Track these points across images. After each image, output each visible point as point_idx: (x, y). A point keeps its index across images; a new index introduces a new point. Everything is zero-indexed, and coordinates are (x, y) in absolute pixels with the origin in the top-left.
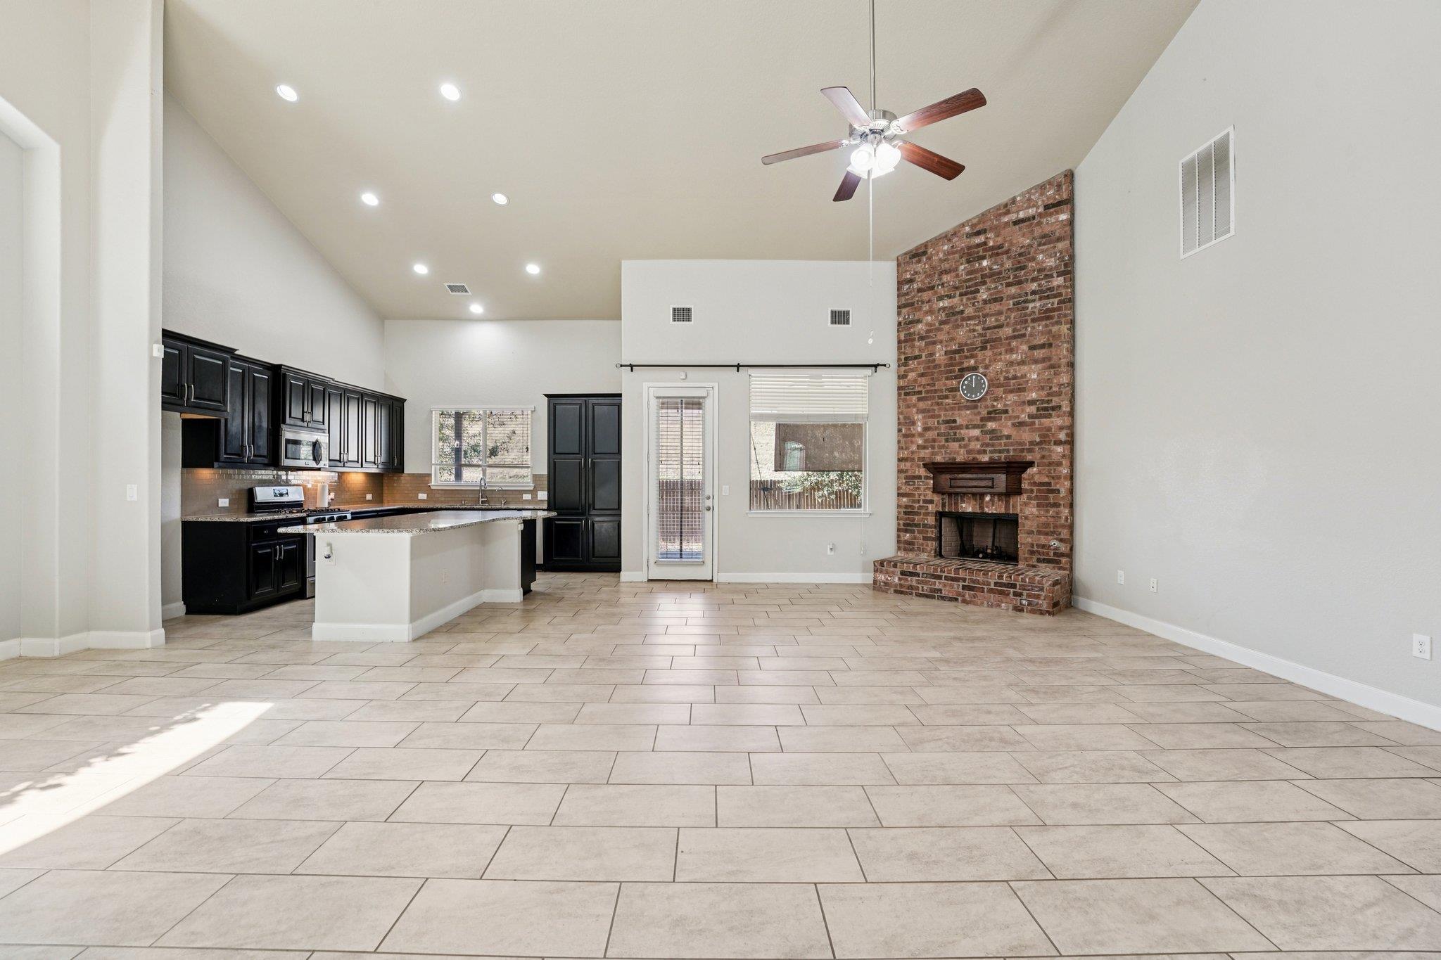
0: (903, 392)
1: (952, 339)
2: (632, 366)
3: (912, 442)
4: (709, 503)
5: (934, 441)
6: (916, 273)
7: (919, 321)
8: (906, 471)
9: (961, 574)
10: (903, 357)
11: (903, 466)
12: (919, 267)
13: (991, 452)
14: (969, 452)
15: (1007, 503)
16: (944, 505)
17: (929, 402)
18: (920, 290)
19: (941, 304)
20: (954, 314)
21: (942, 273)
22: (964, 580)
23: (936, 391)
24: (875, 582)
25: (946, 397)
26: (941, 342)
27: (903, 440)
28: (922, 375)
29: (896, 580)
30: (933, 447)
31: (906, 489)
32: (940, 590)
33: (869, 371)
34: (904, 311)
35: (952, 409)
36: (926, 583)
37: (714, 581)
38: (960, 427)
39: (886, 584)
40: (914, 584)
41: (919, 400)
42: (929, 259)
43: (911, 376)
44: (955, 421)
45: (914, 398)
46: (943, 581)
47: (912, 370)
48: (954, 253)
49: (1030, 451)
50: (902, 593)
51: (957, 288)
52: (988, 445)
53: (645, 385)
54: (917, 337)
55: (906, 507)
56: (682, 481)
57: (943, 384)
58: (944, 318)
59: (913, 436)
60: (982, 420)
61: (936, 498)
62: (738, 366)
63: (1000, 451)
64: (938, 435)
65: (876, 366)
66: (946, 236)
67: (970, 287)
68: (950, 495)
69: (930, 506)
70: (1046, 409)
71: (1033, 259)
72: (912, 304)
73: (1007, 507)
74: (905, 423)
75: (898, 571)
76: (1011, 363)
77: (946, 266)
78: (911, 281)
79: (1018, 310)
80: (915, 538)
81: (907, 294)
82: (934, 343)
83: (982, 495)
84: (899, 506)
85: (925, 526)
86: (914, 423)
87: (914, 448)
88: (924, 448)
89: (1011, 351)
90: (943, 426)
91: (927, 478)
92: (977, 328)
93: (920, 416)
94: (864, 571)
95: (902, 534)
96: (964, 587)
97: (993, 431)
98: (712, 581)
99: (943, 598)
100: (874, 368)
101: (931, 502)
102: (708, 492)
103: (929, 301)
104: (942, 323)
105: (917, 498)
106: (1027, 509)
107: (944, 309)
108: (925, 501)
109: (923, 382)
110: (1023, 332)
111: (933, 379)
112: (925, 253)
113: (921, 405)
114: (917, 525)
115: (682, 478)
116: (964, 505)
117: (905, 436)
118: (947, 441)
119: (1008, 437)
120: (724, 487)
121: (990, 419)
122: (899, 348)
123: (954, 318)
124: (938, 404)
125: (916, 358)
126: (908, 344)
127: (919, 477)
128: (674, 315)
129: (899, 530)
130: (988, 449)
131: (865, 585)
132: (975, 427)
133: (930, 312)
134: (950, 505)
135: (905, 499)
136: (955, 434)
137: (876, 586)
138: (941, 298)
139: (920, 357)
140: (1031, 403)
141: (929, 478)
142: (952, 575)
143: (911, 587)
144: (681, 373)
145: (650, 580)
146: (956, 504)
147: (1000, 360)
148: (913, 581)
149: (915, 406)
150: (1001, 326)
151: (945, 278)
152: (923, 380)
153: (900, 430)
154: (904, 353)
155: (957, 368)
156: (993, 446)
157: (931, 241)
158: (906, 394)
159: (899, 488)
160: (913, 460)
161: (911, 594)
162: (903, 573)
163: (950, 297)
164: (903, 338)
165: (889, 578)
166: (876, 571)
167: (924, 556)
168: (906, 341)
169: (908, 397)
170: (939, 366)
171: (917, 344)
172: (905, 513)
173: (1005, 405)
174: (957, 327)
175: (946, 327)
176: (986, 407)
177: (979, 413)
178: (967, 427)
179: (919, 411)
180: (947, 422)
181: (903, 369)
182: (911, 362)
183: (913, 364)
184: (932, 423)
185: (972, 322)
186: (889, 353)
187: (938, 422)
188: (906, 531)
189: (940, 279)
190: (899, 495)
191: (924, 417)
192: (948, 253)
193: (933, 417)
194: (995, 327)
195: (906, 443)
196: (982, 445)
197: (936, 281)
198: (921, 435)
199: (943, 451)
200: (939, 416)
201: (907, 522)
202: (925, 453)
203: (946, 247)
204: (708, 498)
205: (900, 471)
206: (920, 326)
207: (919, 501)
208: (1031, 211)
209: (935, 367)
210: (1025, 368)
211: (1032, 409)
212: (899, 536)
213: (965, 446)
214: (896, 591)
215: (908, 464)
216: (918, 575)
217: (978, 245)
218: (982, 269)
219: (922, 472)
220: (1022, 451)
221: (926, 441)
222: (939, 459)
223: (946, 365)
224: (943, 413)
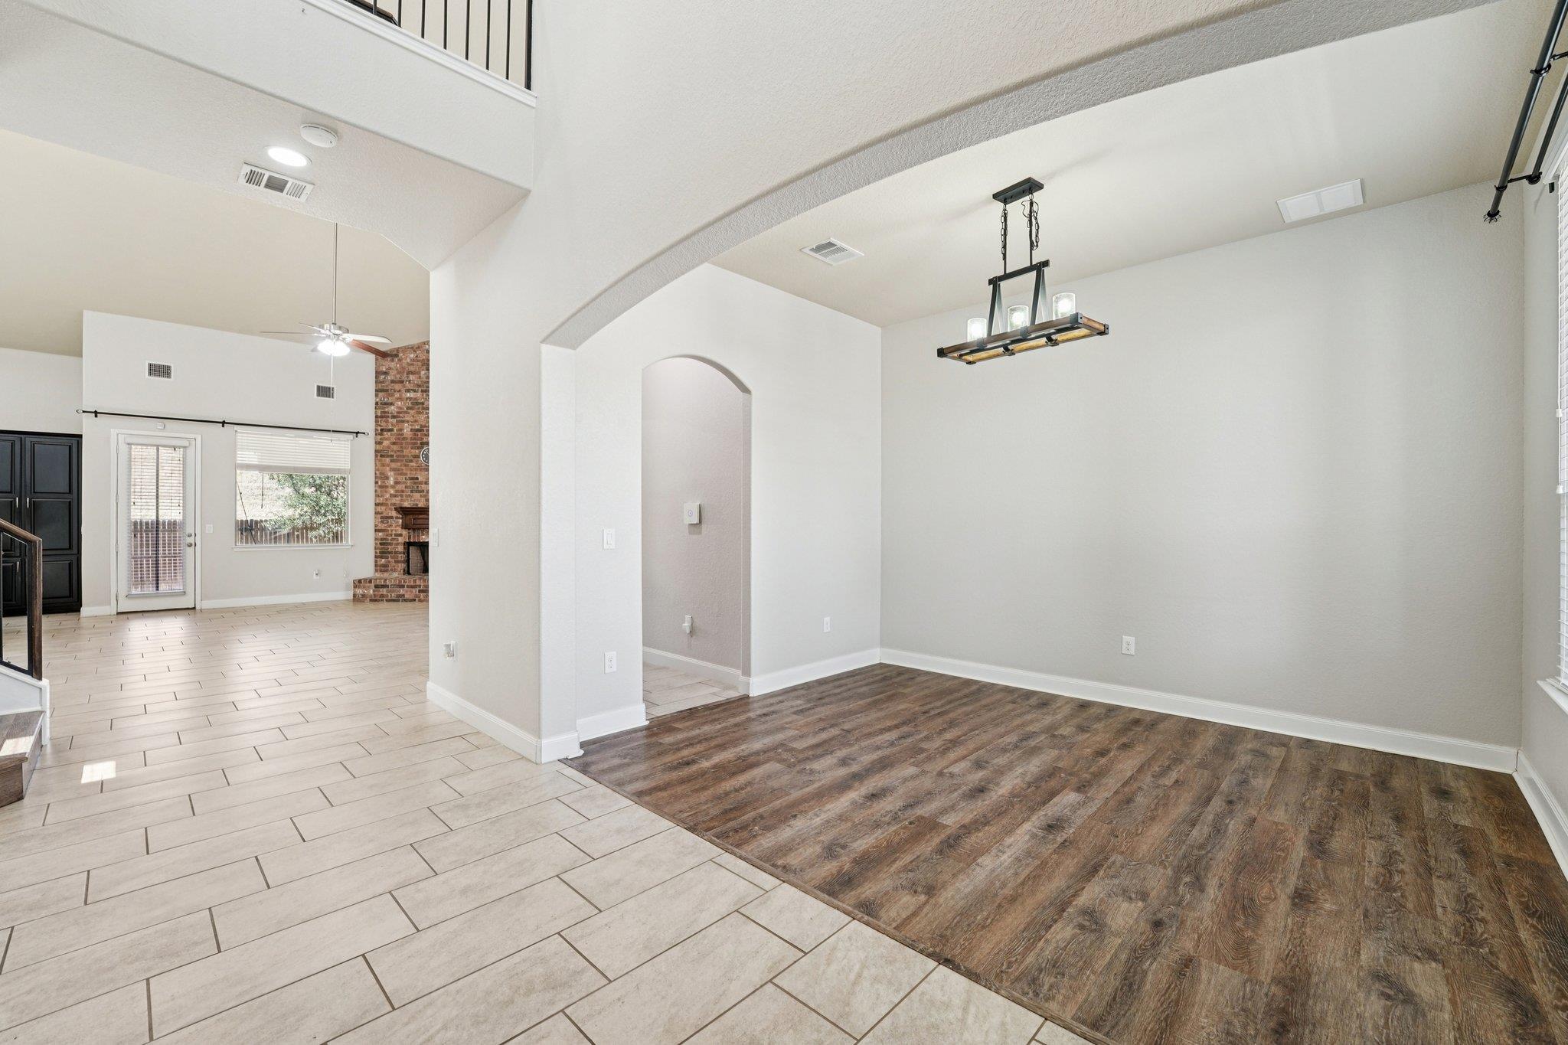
0: (379, 454)
1: (416, 421)
2: (96, 413)
3: (386, 492)
4: (191, 540)
5: (403, 491)
6: (390, 368)
7: (392, 404)
8: (382, 513)
9: (418, 583)
10: (379, 428)
11: (379, 509)
12: (392, 365)
16: (410, 537)
17: (399, 464)
18: (393, 382)
19: (408, 395)
20: (417, 404)
21: (409, 373)
22: (420, 586)
23: (404, 456)
24: (354, 596)
25: (411, 461)
26: (408, 422)
27: (379, 490)
28: (394, 443)
29: (371, 592)
30: (402, 496)
31: (381, 526)
32: (404, 595)
33: (351, 437)
34: (381, 394)
35: (416, 470)
36: (393, 591)
37: (197, 608)
38: (421, 483)
39: (363, 596)
40: (385, 593)
41: (391, 461)
42: (400, 360)
43: (386, 443)
44: (417, 479)
45: (388, 460)
46: (406, 588)
47: (387, 439)
48: (418, 361)
50: (376, 600)
51: (419, 386)
53: (113, 432)
54: (390, 415)
55: (382, 539)
56: (158, 521)
57: (409, 452)
58: (410, 405)
59: (387, 487)
61: (405, 532)
62: (224, 423)
64: (406, 487)
65: (357, 433)
66: (412, 348)
68: (414, 530)
69: (400, 538)
72: (387, 391)
74: (380, 478)
75: (373, 585)
77: (411, 368)
78: (386, 373)
80: (389, 562)
81: (383, 382)
82: (403, 422)
84: (376, 539)
85: (396, 553)
86: (387, 478)
87: (388, 496)
88: (395, 496)
90: (409, 481)
91: (397, 518)
93: (392, 473)
94: (347, 589)
95: (378, 560)
96: (420, 592)
98: (194, 608)
99: (406, 600)
100: (355, 434)
101: (401, 535)
102: (190, 530)
103: (399, 391)
104: (408, 408)
105: (390, 532)
107: (410, 399)
108: (396, 535)
109: (395, 449)
111: (402, 447)
112: (396, 356)
113: (393, 465)
114: (390, 553)
115: (157, 517)
116: (424, 537)
117: (380, 487)
118: (412, 492)
120: (208, 526)
122: (376, 421)
123: (417, 407)
124: (405, 466)
125: (389, 430)
126: (384, 419)
127: (392, 517)
128: (150, 370)
129: (376, 557)
131: (348, 600)
133: (400, 399)
134: (414, 537)
135: (380, 534)
136: (418, 487)
137: (356, 599)
138: (408, 391)
139: (392, 430)
141: (399, 518)
142: (412, 584)
143: (382, 596)
144: (159, 423)
145: (118, 613)
146: (418, 536)
148: (384, 591)
149: (388, 465)
151: (412, 377)
152: (395, 447)
153: (376, 483)
154: (380, 425)
155: (419, 442)
157: (401, 348)
158: (381, 456)
159: (376, 526)
160: (386, 505)
161: (382, 600)
162: (376, 586)
163: (414, 391)
164: (379, 414)
165: (366, 592)
166: (355, 587)
167: (395, 575)
168: (381, 417)
169: (383, 459)
170: (407, 439)
171: (390, 420)
172: (381, 544)
174: (420, 413)
175: (412, 412)
179: (392, 469)
180: (412, 479)
181: (379, 437)
182: (385, 433)
183: (387, 435)
184: (401, 478)
186: (368, 424)
187: (406, 478)
188: (382, 557)
189: (408, 377)
190: (376, 531)
191: (395, 474)
192: (413, 360)
193: (401, 474)
195: (381, 491)
197: (404, 378)
198: (393, 487)
199: (409, 499)
200: (406, 474)
201: (383, 550)
202: (397, 501)
203: (412, 356)
204: (190, 536)
205: (377, 513)
206: (392, 407)
207: (391, 535)
209: (404, 439)
212: (376, 561)
213: (425, 496)
214: (371, 600)
215: (383, 508)
216: (387, 586)
219: (394, 514)
221: (397, 491)
222: (406, 504)
223: (411, 439)
224: (409, 472)
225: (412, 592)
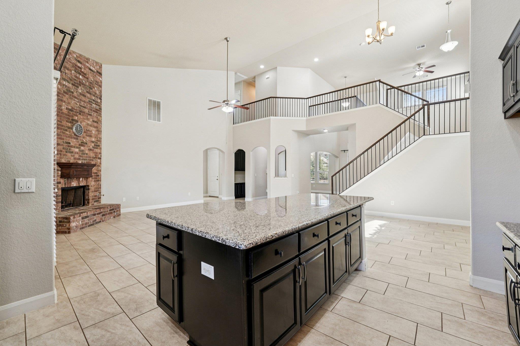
1: (69, 103)
5: (62, 152)
13: (82, 160)
14: (75, 159)
15: (87, 181)
20: (70, 91)
22: (102, 212)
25: (66, 130)
29: (81, 223)
30: (61, 155)
32: (96, 220)
35: (69, 137)
36: (91, 219)
38: (72, 147)
40: (87, 221)
44: (70, 143)
49: (93, 160)
52: (81, 156)
57: (64, 123)
60: (79, 145)
61: (62, 181)
63: (85, 160)
64: (63, 148)
67: (75, 83)
70: (96, 145)
71: (94, 88)
73: (87, 183)
76: (88, 124)
79: (90, 104)
83: (79, 178)
89: (88, 119)
90: (65, 145)
92: (78, 103)
96: (102, 216)
97: (83, 151)
101: (60, 183)
104: (64, 92)
106: (92, 183)
110: (91, 114)
111: (61, 119)
116: (73, 183)
118: (66, 152)
119: (87, 154)
121: (82, 145)
123: (69, 93)
124: (63, 133)
130: (81, 158)
132: (77, 148)
134: (68, 184)
136: (70, 149)
140: (93, 142)
141: (59, 170)
142: (99, 212)
143: (86, 223)
146: (70, 183)
147: (85, 122)
150: (85, 107)
155: (71, 118)
156: (82, 157)
161: (86, 227)
162: (82, 218)
165: (78, 223)
173: (86, 141)
174: (71, 98)
175: (67, 96)
176: (81, 140)
177: (78, 142)
178: (74, 147)
180: (67, 143)
185: (76, 100)
187: (63, 142)
194: (83, 107)
196: (79, 156)
199: (65, 157)
200: (63, 139)
208: (93, 69)
210: (92, 128)
211: (93, 144)
213: (73, 156)
214: (81, 229)
217: (79, 67)
218: (79, 78)
220: (90, 160)
222: (64, 161)
223: (67, 115)
224: (65, 138)
225: (99, 216)
